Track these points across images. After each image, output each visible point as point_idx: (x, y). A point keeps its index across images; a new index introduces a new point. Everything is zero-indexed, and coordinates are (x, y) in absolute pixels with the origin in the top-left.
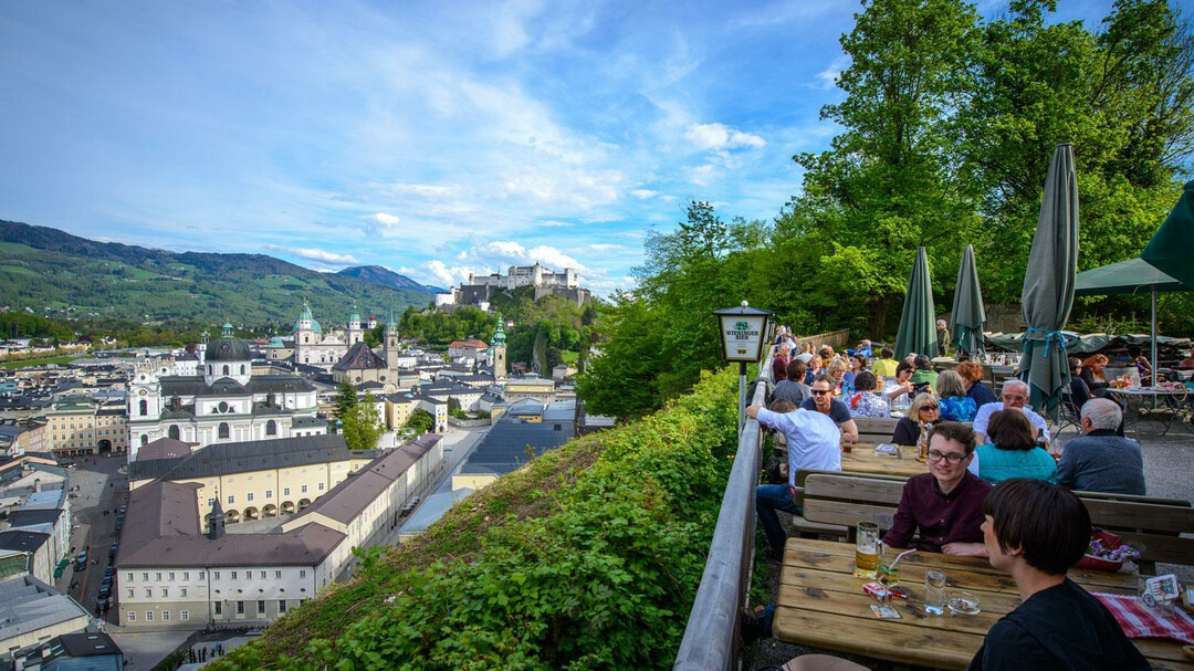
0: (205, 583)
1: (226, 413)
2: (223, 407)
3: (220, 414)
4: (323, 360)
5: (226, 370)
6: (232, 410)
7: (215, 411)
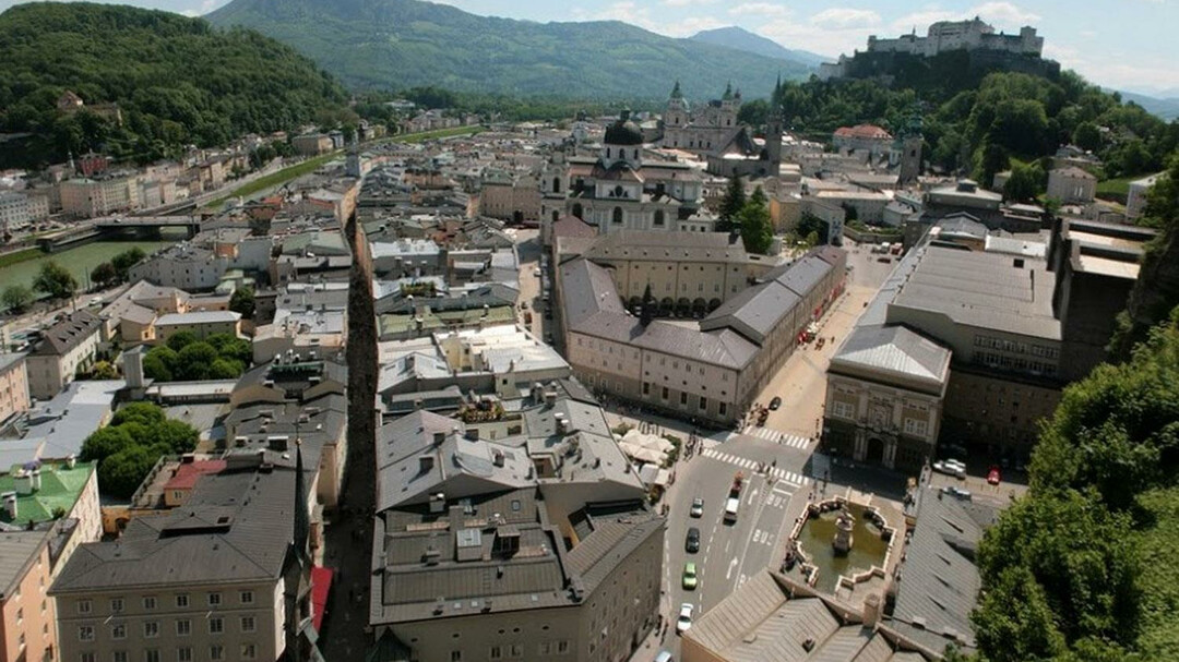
0: (638, 362)
1: (621, 197)
2: (619, 190)
3: (616, 197)
4: (692, 143)
5: (622, 153)
6: (626, 195)
7: (612, 194)
